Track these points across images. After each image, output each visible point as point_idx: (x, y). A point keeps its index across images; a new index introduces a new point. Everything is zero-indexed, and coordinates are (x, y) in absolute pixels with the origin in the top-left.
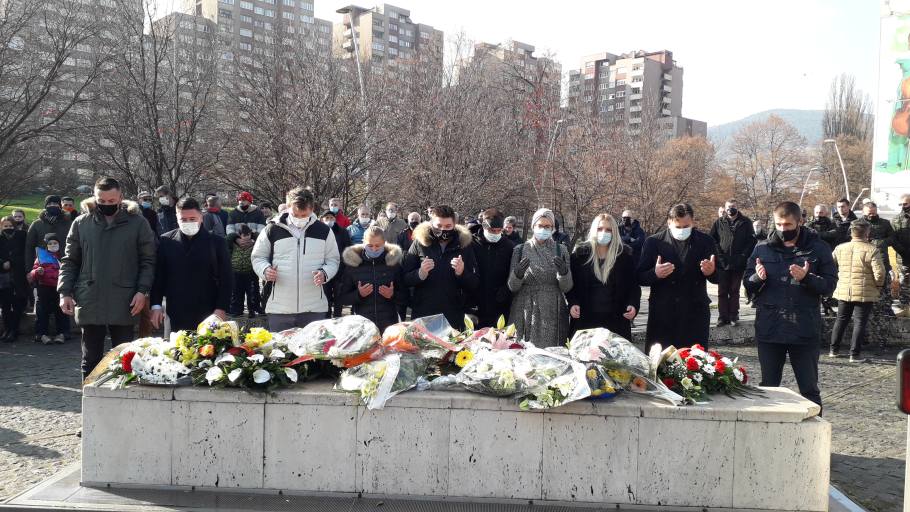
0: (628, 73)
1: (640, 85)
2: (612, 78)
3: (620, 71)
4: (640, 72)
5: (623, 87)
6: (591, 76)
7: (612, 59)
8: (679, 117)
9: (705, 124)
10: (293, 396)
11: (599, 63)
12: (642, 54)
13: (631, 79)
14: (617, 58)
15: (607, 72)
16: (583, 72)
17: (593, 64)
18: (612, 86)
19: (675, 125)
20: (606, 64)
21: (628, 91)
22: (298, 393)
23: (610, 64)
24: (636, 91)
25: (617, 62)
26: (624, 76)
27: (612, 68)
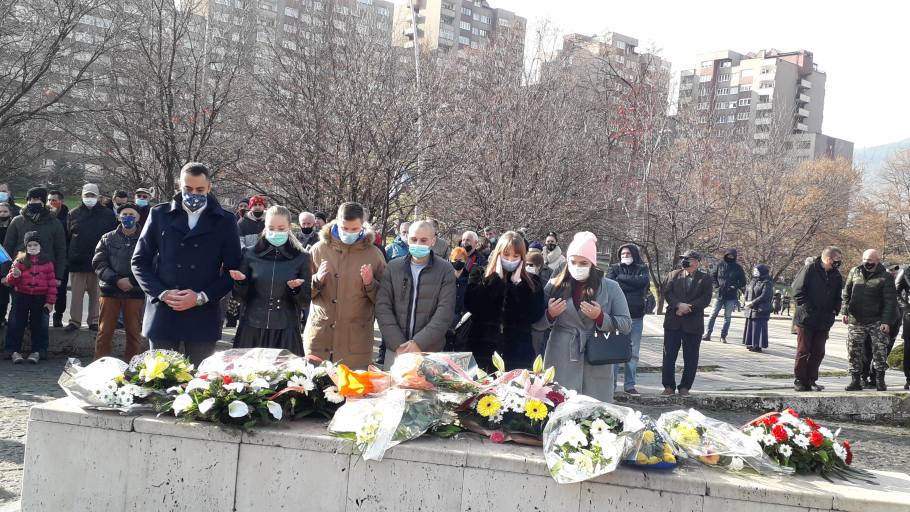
0: (755, 78)
1: (769, 92)
2: (734, 81)
3: (745, 74)
4: (771, 76)
5: (748, 94)
6: (709, 78)
7: (736, 59)
8: (819, 134)
9: (852, 144)
10: (274, 436)
11: (718, 63)
12: (774, 54)
13: (759, 85)
14: (741, 57)
15: (729, 75)
16: (698, 73)
17: (712, 63)
18: (734, 91)
19: (813, 144)
20: (727, 65)
21: (755, 99)
22: (280, 433)
23: (732, 65)
24: (764, 99)
25: (742, 62)
26: (750, 80)
27: (735, 70)
